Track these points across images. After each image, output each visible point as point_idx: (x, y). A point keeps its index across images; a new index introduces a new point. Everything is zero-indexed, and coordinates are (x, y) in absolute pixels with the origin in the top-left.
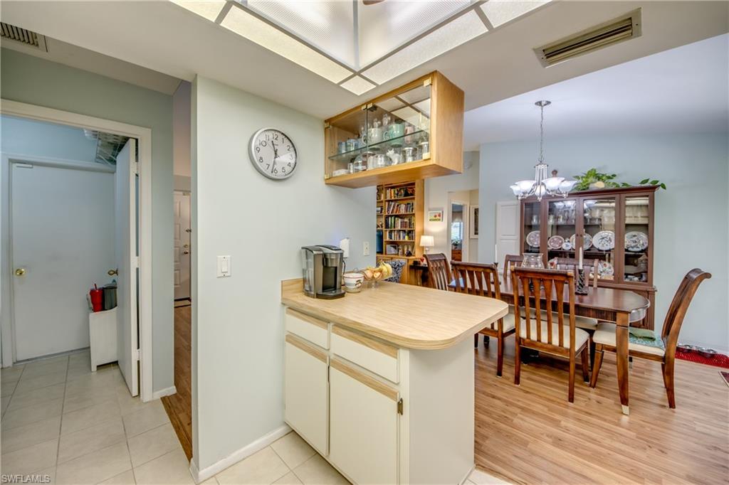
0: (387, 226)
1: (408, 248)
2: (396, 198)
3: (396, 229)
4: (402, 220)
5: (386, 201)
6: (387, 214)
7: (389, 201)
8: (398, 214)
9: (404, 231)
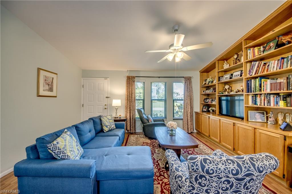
0: (249, 89)
1: (285, 117)
2: (262, 55)
3: (262, 92)
4: (274, 81)
5: (247, 62)
6: (248, 76)
7: (251, 62)
8: (265, 73)
9: (278, 94)
